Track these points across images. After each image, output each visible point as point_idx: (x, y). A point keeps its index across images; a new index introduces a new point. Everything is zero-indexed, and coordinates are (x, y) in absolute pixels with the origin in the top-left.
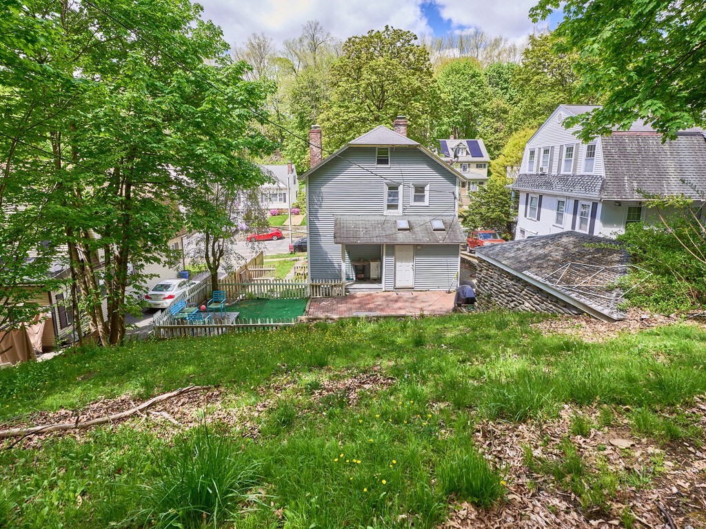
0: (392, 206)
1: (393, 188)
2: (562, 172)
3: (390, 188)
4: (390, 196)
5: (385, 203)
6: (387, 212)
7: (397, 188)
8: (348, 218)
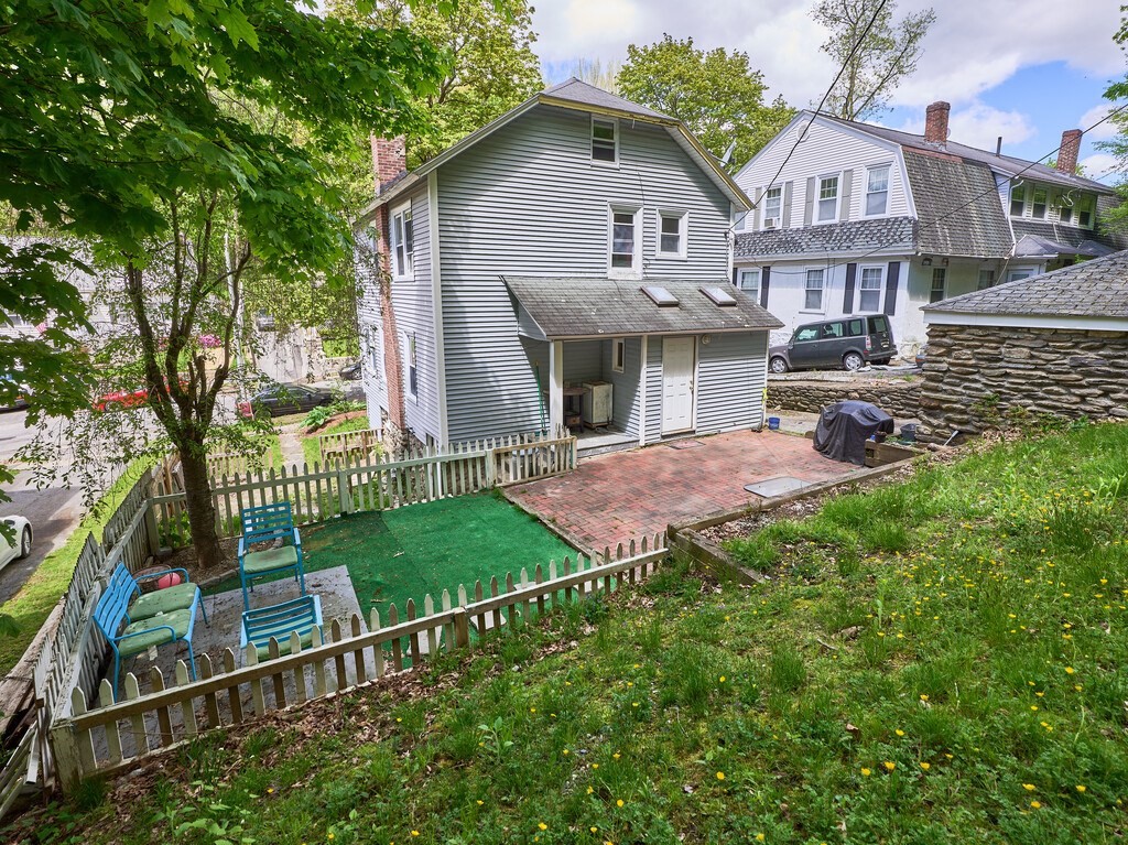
0: (622, 260)
1: (624, 218)
2: (815, 222)
3: (618, 218)
4: (617, 235)
5: (610, 251)
6: (614, 272)
7: (629, 219)
8: (543, 284)
